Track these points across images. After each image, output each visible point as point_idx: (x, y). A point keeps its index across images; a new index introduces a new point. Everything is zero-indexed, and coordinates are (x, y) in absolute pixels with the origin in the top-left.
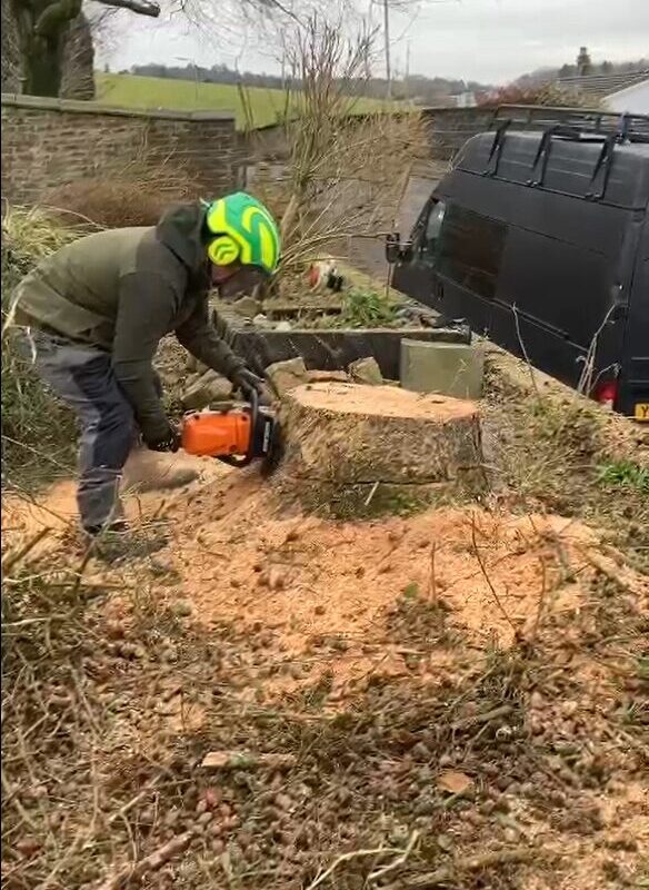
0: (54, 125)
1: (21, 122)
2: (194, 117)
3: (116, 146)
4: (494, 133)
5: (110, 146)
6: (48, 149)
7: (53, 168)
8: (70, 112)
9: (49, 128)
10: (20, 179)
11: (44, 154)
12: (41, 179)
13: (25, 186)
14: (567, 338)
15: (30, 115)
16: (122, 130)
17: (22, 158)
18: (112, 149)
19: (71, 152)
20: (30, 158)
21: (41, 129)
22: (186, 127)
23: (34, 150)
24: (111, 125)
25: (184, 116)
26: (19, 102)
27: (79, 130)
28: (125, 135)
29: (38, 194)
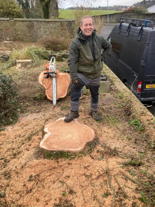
0: (44, 24)
1: (39, 24)
2: (69, 20)
3: (56, 27)
4: (120, 24)
5: (54, 27)
6: (44, 29)
7: (45, 32)
8: (47, 21)
9: (44, 25)
10: (40, 34)
11: (43, 30)
12: (43, 34)
13: (40, 36)
14: (132, 70)
15: (40, 22)
16: (56, 24)
17: (39, 31)
18: (55, 28)
19: (48, 29)
20: (41, 31)
21: (42, 25)
22: (67, 23)
23: (41, 29)
24: (54, 23)
25: (67, 21)
26: (38, 20)
27: (49, 25)
28: (57, 25)
29: (42, 37)
